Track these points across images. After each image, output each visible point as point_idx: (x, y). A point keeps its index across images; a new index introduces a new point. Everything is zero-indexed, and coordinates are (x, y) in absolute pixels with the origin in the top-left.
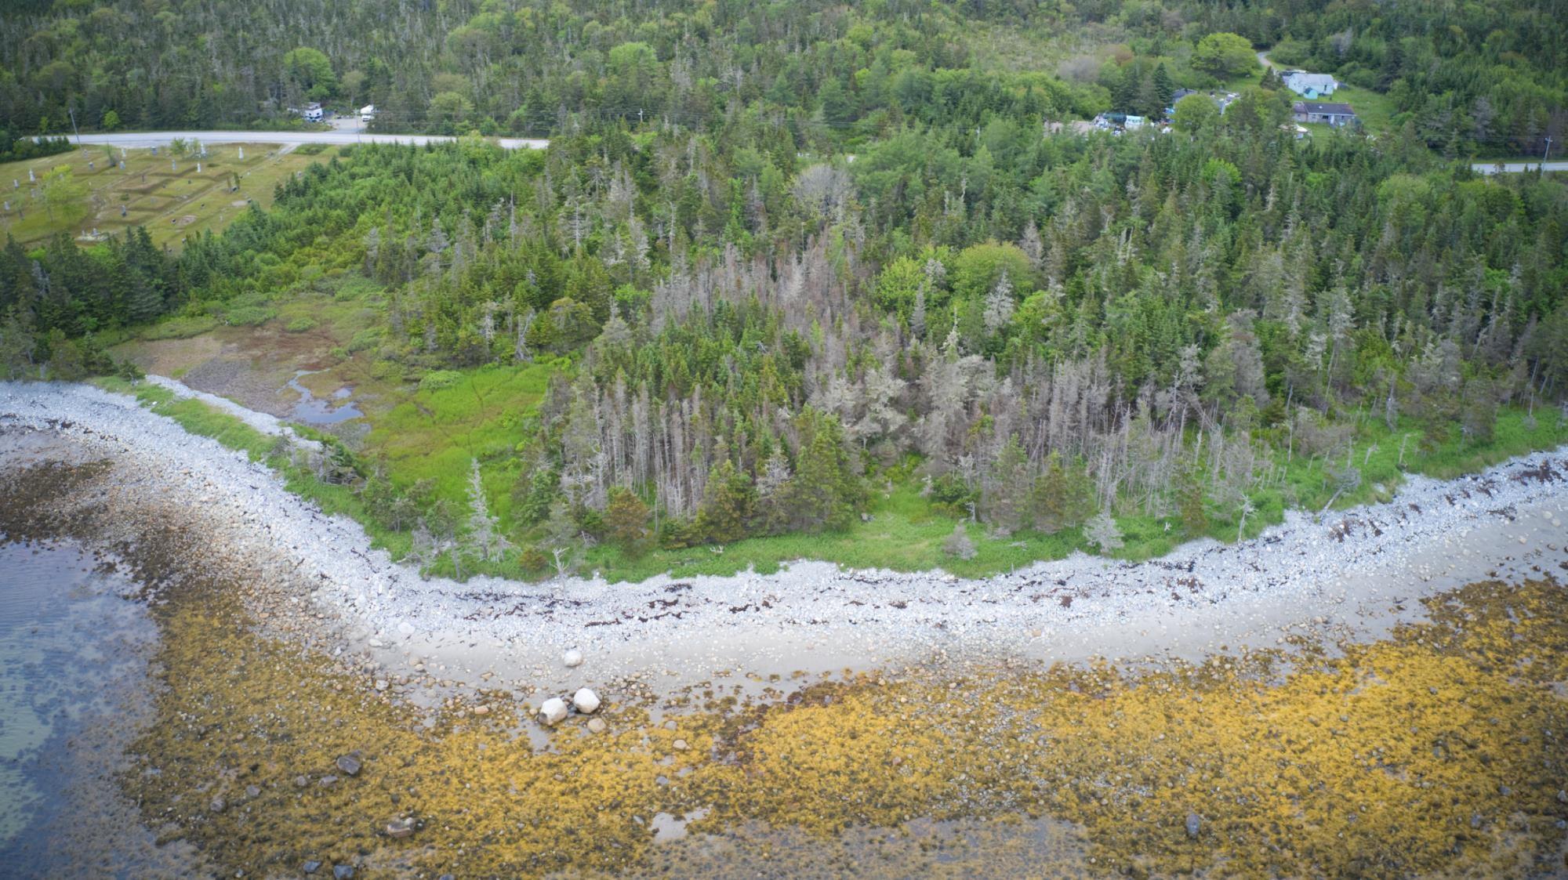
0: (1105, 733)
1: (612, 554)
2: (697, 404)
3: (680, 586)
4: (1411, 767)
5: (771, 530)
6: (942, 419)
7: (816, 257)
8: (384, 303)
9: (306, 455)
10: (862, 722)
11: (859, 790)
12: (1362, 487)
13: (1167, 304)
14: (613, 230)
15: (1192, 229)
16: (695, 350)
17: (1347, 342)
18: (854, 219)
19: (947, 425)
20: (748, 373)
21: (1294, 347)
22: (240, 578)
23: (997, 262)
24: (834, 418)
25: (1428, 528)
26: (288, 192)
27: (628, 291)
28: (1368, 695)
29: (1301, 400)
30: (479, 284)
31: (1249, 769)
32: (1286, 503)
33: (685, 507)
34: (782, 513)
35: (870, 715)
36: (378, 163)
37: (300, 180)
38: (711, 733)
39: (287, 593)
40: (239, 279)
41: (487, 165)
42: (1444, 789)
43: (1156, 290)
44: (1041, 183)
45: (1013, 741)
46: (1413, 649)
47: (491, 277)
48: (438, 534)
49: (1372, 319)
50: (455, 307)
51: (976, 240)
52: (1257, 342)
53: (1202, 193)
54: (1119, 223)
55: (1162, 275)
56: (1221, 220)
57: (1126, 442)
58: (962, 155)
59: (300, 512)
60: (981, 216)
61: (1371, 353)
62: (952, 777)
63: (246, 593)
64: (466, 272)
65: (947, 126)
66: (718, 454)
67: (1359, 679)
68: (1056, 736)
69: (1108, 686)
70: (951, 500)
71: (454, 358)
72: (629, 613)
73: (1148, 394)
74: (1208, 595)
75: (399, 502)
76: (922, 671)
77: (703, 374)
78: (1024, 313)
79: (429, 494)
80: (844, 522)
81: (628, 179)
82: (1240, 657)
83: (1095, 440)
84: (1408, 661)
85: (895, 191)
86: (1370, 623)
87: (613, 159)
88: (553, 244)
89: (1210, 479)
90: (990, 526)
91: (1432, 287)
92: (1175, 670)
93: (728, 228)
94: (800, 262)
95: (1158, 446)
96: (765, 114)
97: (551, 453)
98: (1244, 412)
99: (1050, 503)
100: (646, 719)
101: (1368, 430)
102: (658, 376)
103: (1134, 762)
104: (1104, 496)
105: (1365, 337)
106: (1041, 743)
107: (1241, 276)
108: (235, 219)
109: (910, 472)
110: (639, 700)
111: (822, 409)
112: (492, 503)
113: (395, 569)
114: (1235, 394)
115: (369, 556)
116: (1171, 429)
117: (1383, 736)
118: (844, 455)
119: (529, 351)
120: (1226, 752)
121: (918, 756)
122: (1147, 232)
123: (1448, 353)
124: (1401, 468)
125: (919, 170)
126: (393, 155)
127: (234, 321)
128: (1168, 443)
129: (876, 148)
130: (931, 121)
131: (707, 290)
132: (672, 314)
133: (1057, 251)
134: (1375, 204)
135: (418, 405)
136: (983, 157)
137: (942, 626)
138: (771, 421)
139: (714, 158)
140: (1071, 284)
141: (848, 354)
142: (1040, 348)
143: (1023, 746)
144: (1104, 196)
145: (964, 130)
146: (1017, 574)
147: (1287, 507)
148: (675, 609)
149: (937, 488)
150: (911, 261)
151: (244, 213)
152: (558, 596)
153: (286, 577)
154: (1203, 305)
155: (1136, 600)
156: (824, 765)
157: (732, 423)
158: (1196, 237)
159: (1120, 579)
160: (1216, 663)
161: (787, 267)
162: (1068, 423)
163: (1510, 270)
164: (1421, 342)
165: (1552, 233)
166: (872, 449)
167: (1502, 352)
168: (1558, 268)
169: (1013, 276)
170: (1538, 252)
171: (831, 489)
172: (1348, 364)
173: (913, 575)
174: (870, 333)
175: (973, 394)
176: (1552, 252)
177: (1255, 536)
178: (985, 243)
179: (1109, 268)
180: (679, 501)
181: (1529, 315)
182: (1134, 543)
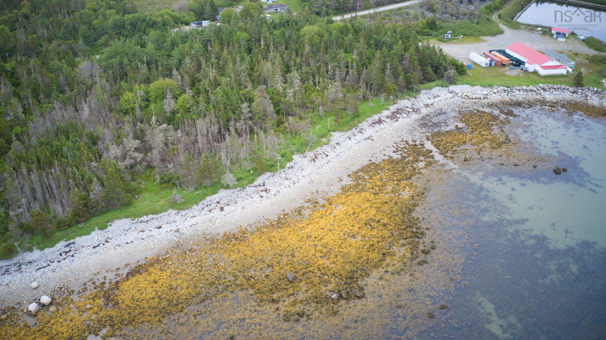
0: (249, 253)
1: (39, 238)
2: (58, 169)
3: (70, 244)
4: (360, 235)
5: (101, 212)
6: (157, 152)
7: (92, 99)
10: (157, 276)
11: (163, 302)
12: (317, 141)
13: (232, 89)
14: (6, 106)
15: (236, 60)
16: (51, 147)
17: (301, 90)
18: (104, 81)
19: (159, 154)
20: (75, 152)
21: (282, 96)
23: (164, 87)
24: (115, 161)
25: (344, 150)
27: (18, 129)
28: (338, 214)
29: (289, 114)
31: (304, 251)
32: (292, 153)
33: (64, 212)
34: (103, 204)
35: (159, 273)
38: (99, 298)
42: (373, 239)
43: (227, 85)
44: (175, 53)
45: (216, 266)
46: (349, 193)
49: (308, 80)
51: (154, 79)
52: (268, 97)
53: (236, 46)
54: (208, 63)
55: (228, 79)
56: (246, 54)
57: (229, 144)
58: (142, 47)
60: (154, 70)
61: (310, 92)
62: (197, 286)
65: (133, 37)
66: (71, 187)
67: (333, 209)
68: (232, 260)
69: (245, 236)
70: (168, 182)
72: (52, 260)
73: (233, 124)
74: (273, 193)
76: (175, 250)
77: (57, 156)
78: (179, 104)
80: (129, 201)
81: (8, 83)
82: (290, 212)
83: (217, 146)
84: (349, 198)
85: (118, 66)
86: (332, 188)
89: (263, 151)
90: (186, 188)
91: (326, 64)
92: (268, 223)
93: (53, 95)
94: (86, 102)
95: (241, 143)
96: (59, 45)
97: (3, 204)
98: (270, 123)
99: (206, 174)
100: (72, 300)
101: (315, 120)
102: (39, 161)
103: (263, 261)
104: (226, 166)
105: (306, 87)
106: (227, 264)
107: (257, 74)
109: (149, 175)
110: (67, 294)
111: (109, 159)
114: (264, 118)
116: (244, 135)
117: (347, 226)
118: (122, 175)
120: (294, 247)
121: (182, 282)
122: (219, 64)
123: (337, 87)
124: (329, 131)
125: (126, 56)
128: (244, 141)
129: (107, 51)
130: (127, 36)
131: (50, 122)
132: (38, 134)
133: (186, 78)
134: (300, 38)
136: (150, 47)
137: (178, 231)
138: (89, 168)
139: (41, 67)
140: (195, 89)
141: (114, 135)
142: (188, 116)
143: (220, 267)
144: (200, 53)
145: (140, 37)
146: (201, 204)
147: (293, 154)
148: (71, 254)
149: (162, 179)
150: (131, 93)
152: (21, 262)
154: (246, 87)
155: (247, 201)
156: (147, 297)
157: (74, 173)
158: (238, 62)
159: (239, 195)
160: (282, 217)
161: (81, 105)
162: (206, 142)
163: (353, 53)
164: (326, 85)
165: (365, 37)
166: (133, 170)
167: (356, 82)
168: (370, 49)
169: (172, 91)
170: (361, 44)
171: (120, 190)
172: (302, 98)
173: (161, 215)
174: (121, 124)
175: (167, 139)
176: (366, 43)
177: (284, 167)
178: (158, 80)
179: (208, 80)
180: (60, 210)
181: (363, 68)
182: (241, 181)
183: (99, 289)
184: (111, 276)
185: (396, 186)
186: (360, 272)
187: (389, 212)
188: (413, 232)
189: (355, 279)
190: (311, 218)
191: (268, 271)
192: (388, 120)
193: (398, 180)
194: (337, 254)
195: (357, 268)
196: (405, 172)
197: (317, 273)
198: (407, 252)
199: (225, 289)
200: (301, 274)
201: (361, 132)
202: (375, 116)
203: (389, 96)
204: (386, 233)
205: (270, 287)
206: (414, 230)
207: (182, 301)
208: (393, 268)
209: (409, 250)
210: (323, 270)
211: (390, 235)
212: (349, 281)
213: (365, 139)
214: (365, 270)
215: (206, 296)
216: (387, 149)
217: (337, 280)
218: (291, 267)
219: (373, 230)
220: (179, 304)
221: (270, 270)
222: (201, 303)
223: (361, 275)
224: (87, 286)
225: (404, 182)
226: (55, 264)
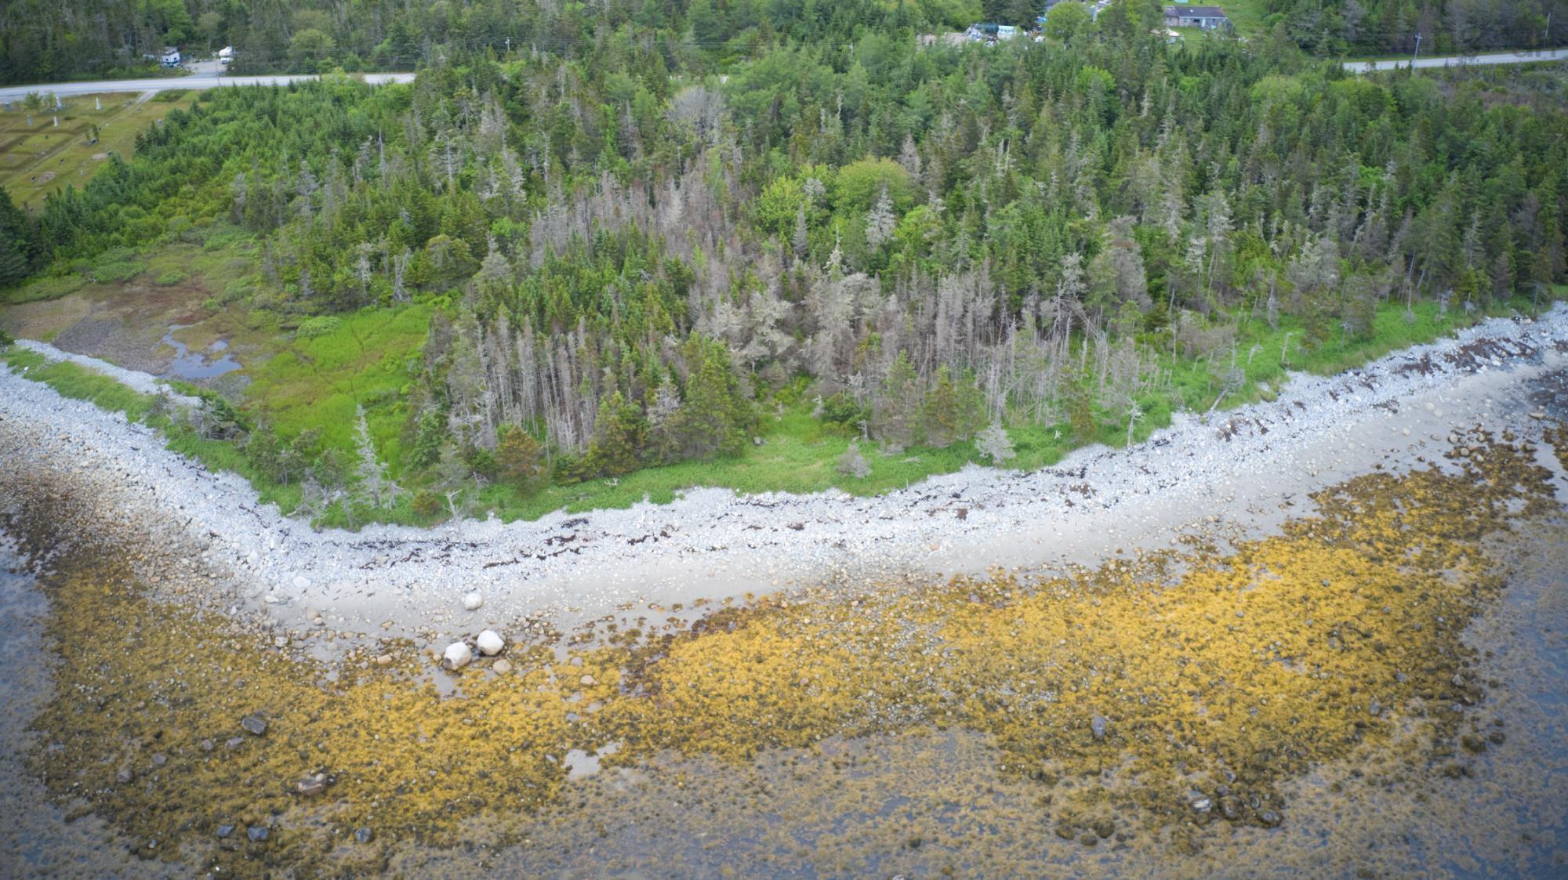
0: (1008, 641)
1: (506, 493)
2: (582, 337)
3: (577, 521)
4: (1308, 659)
5: (665, 460)
6: (830, 339)
7: (694, 181)
8: (256, 250)
9: (186, 411)
10: (767, 645)
11: (768, 713)
12: (1246, 387)
13: (1047, 213)
14: (486, 164)
15: (1069, 138)
16: (577, 282)
17: (1226, 244)
18: (731, 141)
19: (834, 344)
20: (632, 303)
21: (1174, 252)
22: (128, 543)
23: (876, 179)
24: (721, 344)
25: (1313, 424)
26: (149, 142)
27: (505, 224)
28: (1262, 590)
29: (1183, 303)
30: (352, 226)
32: (1173, 406)
33: (577, 442)
34: (675, 442)
35: (774, 639)
36: (240, 106)
37: (161, 128)
38: (617, 665)
39: (177, 554)
40: (104, 235)
41: (352, 103)
42: (1341, 679)
43: (1035, 200)
44: (917, 97)
45: (917, 655)
46: (1304, 543)
47: (363, 218)
48: (327, 484)
49: (1250, 220)
50: (329, 250)
51: (854, 156)
52: (1138, 248)
53: (1077, 101)
54: (996, 134)
55: (1041, 185)
56: (1097, 127)
57: (1013, 353)
58: (836, 72)
59: (184, 471)
60: (858, 132)
61: (1250, 254)
63: (135, 558)
64: (338, 214)
65: (820, 42)
66: (607, 386)
67: (1252, 575)
69: (1008, 595)
70: (843, 419)
71: (332, 303)
72: (527, 552)
73: (1032, 304)
74: (1101, 500)
75: (285, 454)
76: (824, 591)
77: (586, 306)
78: (906, 229)
79: (315, 443)
80: (737, 447)
81: (499, 110)
82: (1135, 560)
83: (982, 352)
84: (1300, 556)
85: (770, 111)
86: (1260, 520)
87: (481, 90)
88: (425, 181)
89: (1097, 385)
90: (883, 443)
91: (1308, 187)
92: (1072, 576)
93: (603, 156)
94: (678, 187)
95: (1044, 355)
96: (635, 37)
97: (437, 395)
98: (1129, 317)
99: (941, 417)
100: (552, 657)
101: (1250, 330)
102: (541, 310)
103: (1037, 667)
104: (994, 407)
105: (1243, 239)
106: (945, 655)
107: (1120, 182)
108: (96, 173)
109: (800, 393)
110: (543, 638)
111: (708, 336)
112: (380, 448)
113: (286, 523)
114: (1118, 300)
115: (258, 511)
116: (1057, 338)
117: (1279, 629)
118: (733, 380)
119: (407, 291)
120: (1127, 653)
121: (825, 676)
122: (1024, 142)
123: (1326, 251)
124: (1283, 366)
125: (794, 89)
126: (254, 98)
127: (102, 278)
128: (1054, 352)
129: (749, 68)
130: (803, 38)
131: (585, 220)
132: (551, 246)
133: (935, 165)
134: (1249, 106)
135: (298, 353)
136: (858, 73)
137: (840, 545)
138: (658, 349)
139: (585, 85)
140: (951, 197)
141: (732, 278)
142: (923, 263)
143: (928, 659)
144: (980, 107)
145: (837, 45)
146: (912, 489)
147: (1174, 410)
148: (573, 545)
149: (828, 408)
150: (790, 181)
151: (105, 166)
152: (453, 539)
153: (175, 538)
154: (1083, 213)
155: (1030, 508)
156: (732, 690)
157: (619, 354)
158: (1074, 146)
159: (1014, 489)
160: (1112, 567)
161: (665, 193)
162: (955, 336)
163: (1385, 167)
164: (1298, 241)
165: (1425, 129)
166: (761, 372)
167: (1378, 248)
168: (1432, 164)
169: (893, 192)
170: (1411, 148)
171: (722, 415)
172: (1227, 266)
173: (809, 497)
174: (752, 256)
175: (858, 312)
176: (1425, 148)
177: (1144, 440)
178: (863, 159)
179: (988, 179)
180: (570, 436)
181: (1404, 211)
182: (1025, 452)
183: (620, 645)
184: (657, 620)
185: (1434, 549)
186: (1284, 757)
187: (1400, 614)
188: (1453, 685)
189: (1268, 773)
190: (1188, 587)
191: (1046, 699)
192: (1450, 367)
193: (1443, 536)
194: (1235, 696)
195: (1281, 746)
196: (1466, 518)
197: (1170, 733)
198: (1425, 734)
199: (927, 717)
200: (1129, 726)
201: (1370, 386)
202: (1415, 348)
203: (1463, 300)
204: (1380, 671)
205: (1042, 741)
206: (1458, 679)
207: (814, 721)
208: (1377, 768)
209: (1430, 730)
210: (1188, 731)
211: (1389, 677)
212: (1250, 775)
213: (1375, 406)
214: (1299, 757)
215: (876, 722)
216: (1430, 444)
217: (1219, 764)
218: (1107, 702)
219: (1345, 654)
220: (806, 726)
221: (1051, 696)
222: (859, 736)
223: (1286, 767)
224: (594, 631)
225: (1460, 544)
226: (532, 562)
